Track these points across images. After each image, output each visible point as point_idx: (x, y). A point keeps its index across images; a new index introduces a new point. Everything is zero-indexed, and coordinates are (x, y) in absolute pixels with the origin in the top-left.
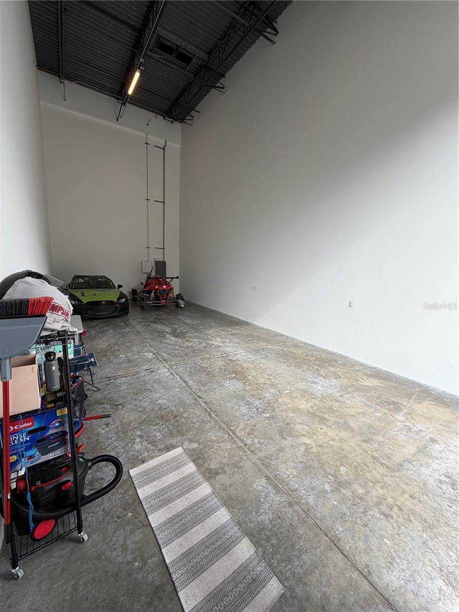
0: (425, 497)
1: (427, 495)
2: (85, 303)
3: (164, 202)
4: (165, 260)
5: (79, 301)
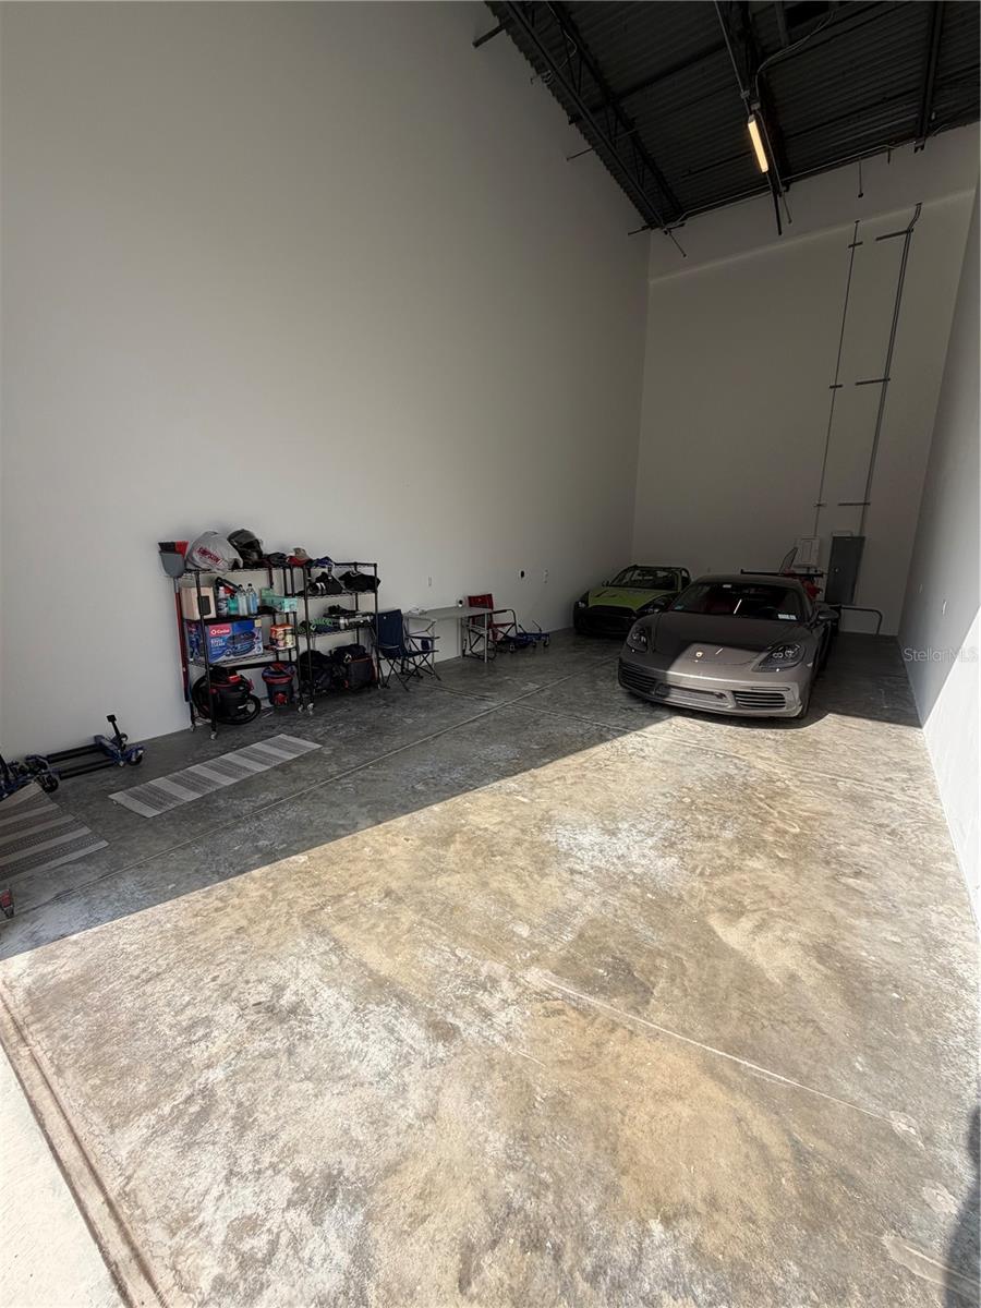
0: (238, 948)
1: (244, 952)
2: (590, 606)
3: (886, 380)
4: (866, 535)
5: (586, 603)
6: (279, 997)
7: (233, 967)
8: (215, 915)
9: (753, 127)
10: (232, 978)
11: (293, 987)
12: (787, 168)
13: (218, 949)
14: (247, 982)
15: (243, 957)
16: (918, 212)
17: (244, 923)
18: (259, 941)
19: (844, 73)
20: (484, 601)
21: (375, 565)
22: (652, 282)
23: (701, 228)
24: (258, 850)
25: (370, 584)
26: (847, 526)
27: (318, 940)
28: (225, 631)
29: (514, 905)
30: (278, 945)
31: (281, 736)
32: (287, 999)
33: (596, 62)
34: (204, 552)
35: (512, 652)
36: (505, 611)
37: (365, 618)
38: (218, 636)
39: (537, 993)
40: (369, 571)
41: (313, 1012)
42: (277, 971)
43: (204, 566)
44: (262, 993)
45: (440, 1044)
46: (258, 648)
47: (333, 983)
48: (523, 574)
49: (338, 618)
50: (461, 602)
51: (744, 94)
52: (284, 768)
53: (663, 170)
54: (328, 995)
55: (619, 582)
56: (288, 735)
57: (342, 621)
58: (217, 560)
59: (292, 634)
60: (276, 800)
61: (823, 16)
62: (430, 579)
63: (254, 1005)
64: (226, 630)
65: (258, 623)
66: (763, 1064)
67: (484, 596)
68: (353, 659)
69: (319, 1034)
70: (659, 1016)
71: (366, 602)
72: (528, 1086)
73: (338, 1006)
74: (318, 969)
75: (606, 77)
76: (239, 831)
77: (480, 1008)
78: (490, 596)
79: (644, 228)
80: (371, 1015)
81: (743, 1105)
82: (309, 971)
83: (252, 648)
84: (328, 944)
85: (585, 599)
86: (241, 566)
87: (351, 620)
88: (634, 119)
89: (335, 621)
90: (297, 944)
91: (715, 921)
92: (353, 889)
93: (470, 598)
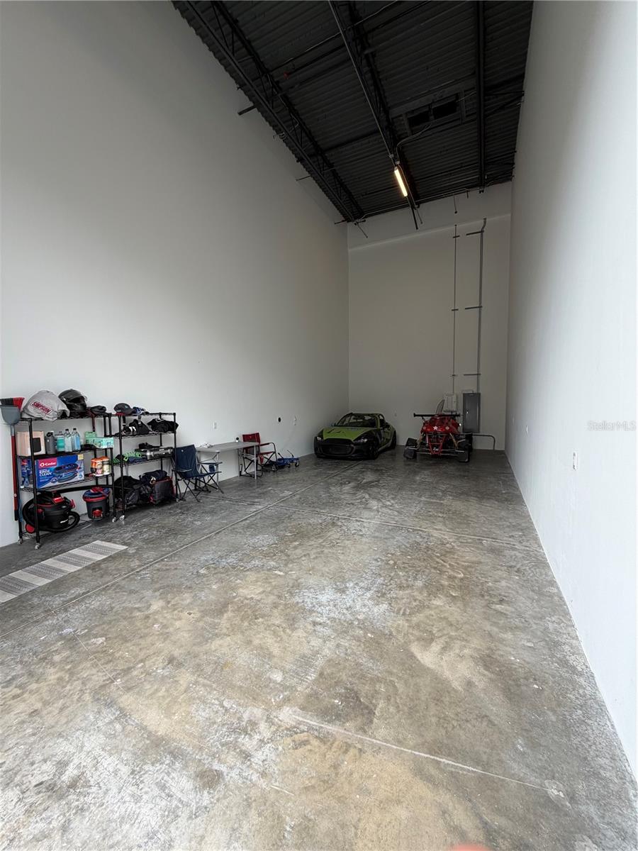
0: (29, 731)
1: (34, 734)
2: (325, 439)
3: (480, 307)
4: (480, 391)
5: (322, 437)
6: (61, 774)
7: (20, 750)
8: (12, 702)
9: (397, 173)
10: (17, 762)
11: (76, 761)
12: (418, 196)
13: (9, 735)
14: (32, 764)
15: (32, 739)
16: (485, 222)
17: (38, 705)
18: (50, 721)
19: (441, 152)
20: (255, 437)
21: (174, 414)
22: (349, 250)
23: (375, 224)
24: (62, 637)
25: (172, 427)
26: (470, 388)
27: (105, 711)
28: (52, 464)
29: (271, 656)
30: (67, 723)
31: (98, 542)
32: (71, 772)
33: (310, 131)
34: (37, 405)
35: (274, 471)
36: (268, 444)
37: (166, 451)
38: (45, 468)
39: (287, 729)
40: (170, 418)
41: (92, 783)
42: (63, 748)
43: (36, 415)
44: (45, 772)
45: (205, 792)
46: (80, 476)
47: (115, 750)
48: (280, 420)
49: (146, 452)
50: (237, 439)
51: (391, 156)
52: (95, 566)
53: (352, 191)
54: (109, 762)
55: (342, 424)
56: (102, 540)
57: (148, 454)
58: (48, 411)
59: (109, 464)
60: (84, 594)
61: (426, 124)
62: (215, 424)
63: (36, 786)
64: (54, 464)
65: (80, 457)
66: (456, 760)
67: (254, 434)
68: (157, 481)
69: (95, 804)
70: (381, 732)
71: (168, 441)
72: (279, 817)
73: (116, 772)
74: (102, 739)
75: (316, 140)
76: (47, 623)
77: (241, 751)
78: (258, 434)
79: (343, 221)
80: (146, 775)
81: (445, 798)
82: (93, 742)
83: (75, 475)
84: (114, 714)
85: (321, 435)
86: (68, 415)
87: (156, 453)
88: (333, 163)
89: (144, 453)
90: (86, 718)
91: (415, 649)
92: (142, 661)
93: (244, 436)
